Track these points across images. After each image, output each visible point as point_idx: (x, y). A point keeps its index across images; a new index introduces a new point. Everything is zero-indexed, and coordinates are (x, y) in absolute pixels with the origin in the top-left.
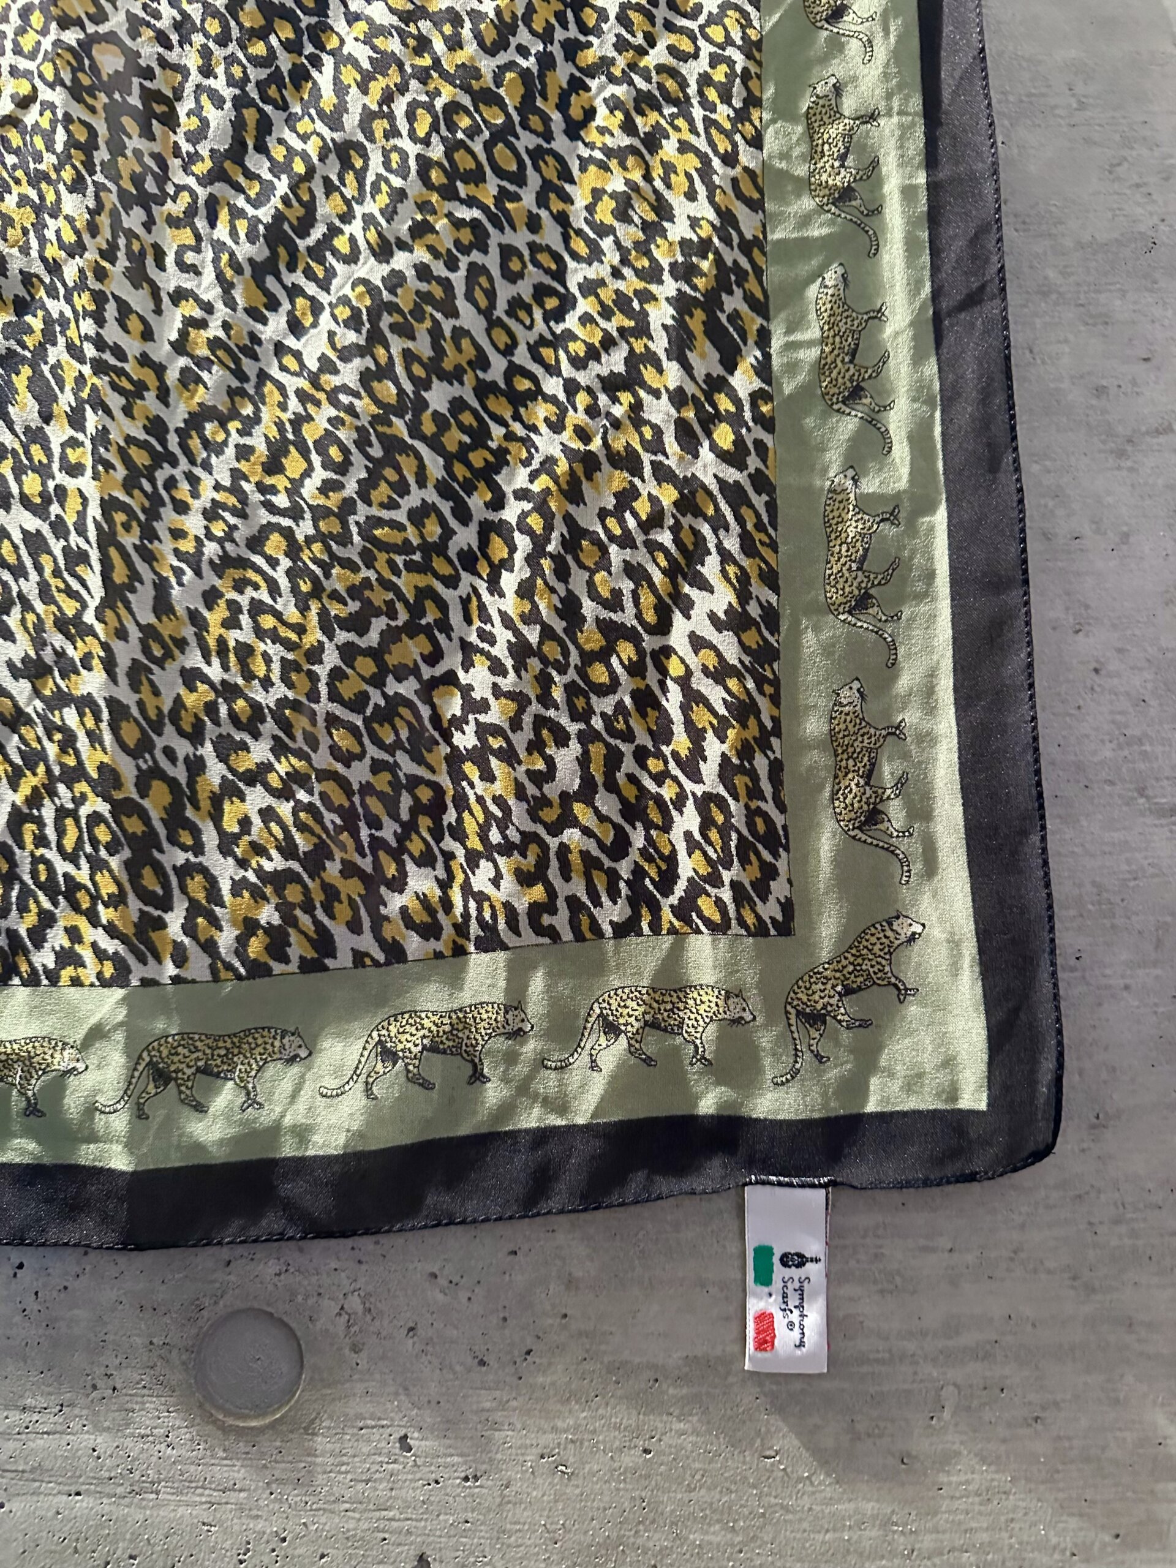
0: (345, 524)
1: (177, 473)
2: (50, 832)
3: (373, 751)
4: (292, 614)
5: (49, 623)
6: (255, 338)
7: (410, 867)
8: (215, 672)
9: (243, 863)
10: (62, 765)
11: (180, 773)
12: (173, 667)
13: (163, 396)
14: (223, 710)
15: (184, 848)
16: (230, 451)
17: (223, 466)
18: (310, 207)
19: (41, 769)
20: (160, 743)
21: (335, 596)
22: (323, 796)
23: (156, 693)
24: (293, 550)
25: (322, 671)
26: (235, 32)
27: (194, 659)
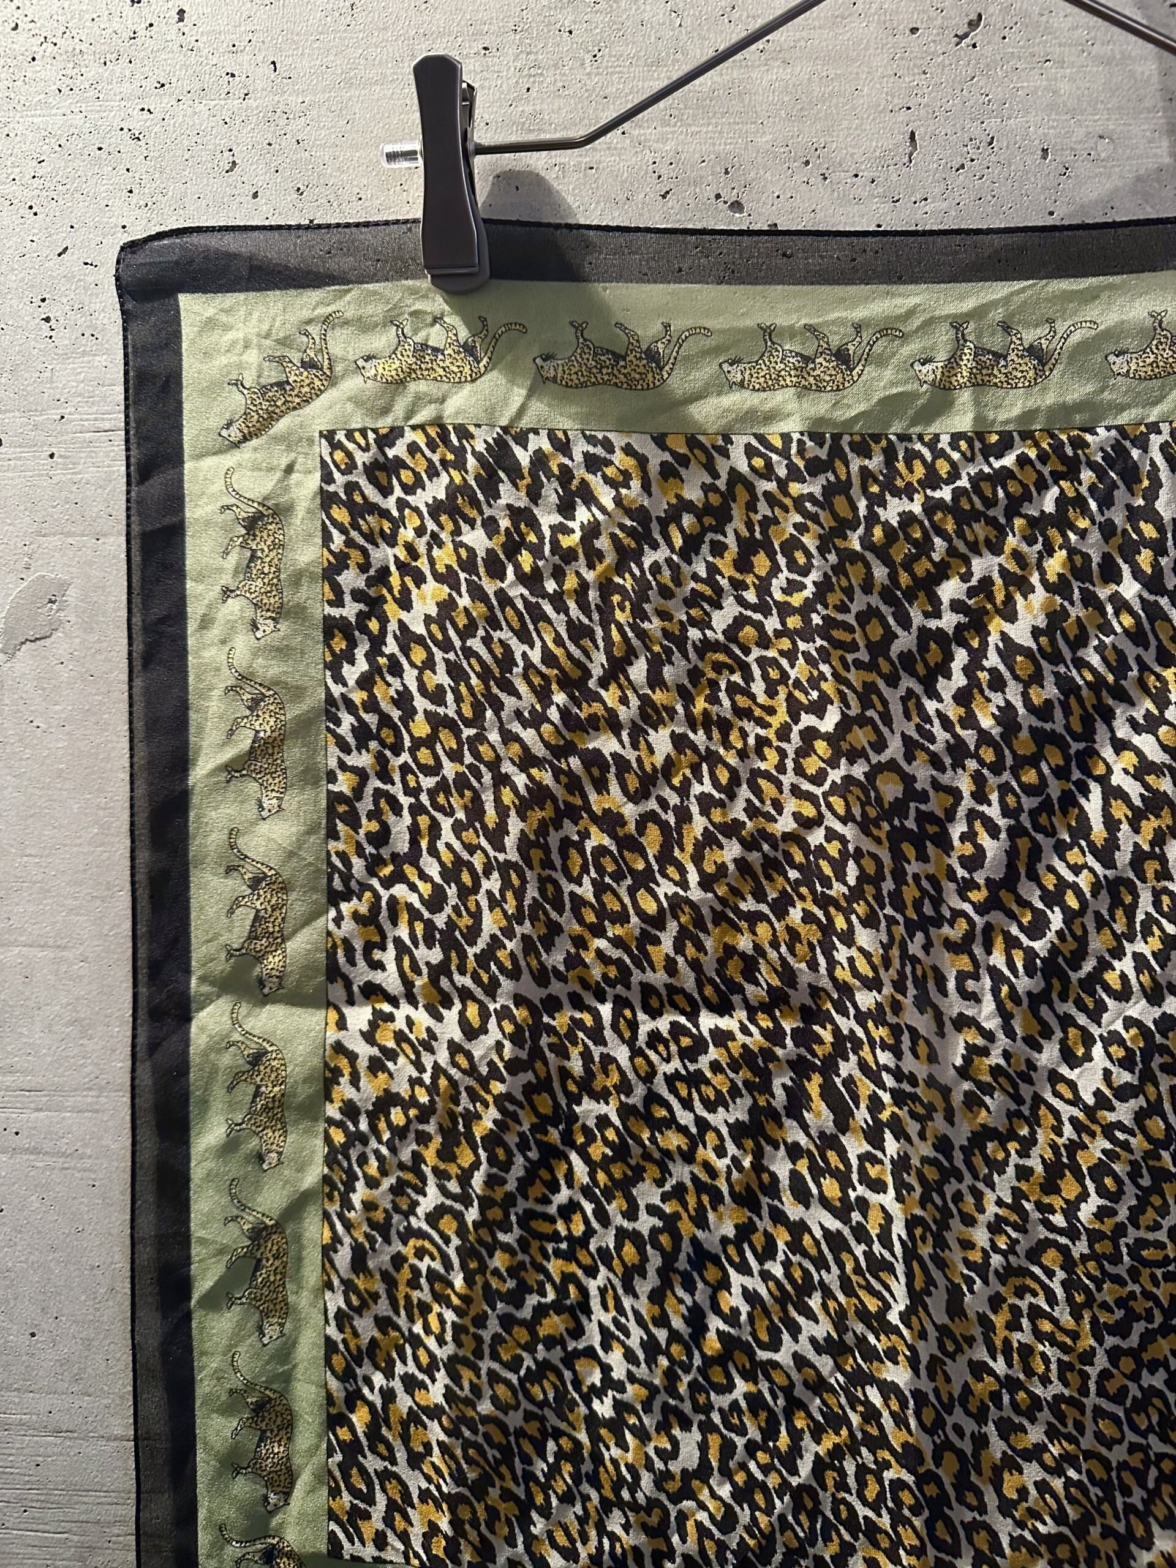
0: (1117, 1247)
1: (963, 1187)
2: (851, 1481)
3: (1131, 1437)
4: (1066, 1319)
5: (851, 1313)
6: (1031, 1065)
7: (1156, 1529)
8: (999, 1366)
9: (1021, 1525)
10: (864, 1432)
11: (967, 1447)
12: (962, 1360)
13: (950, 1118)
14: (1006, 1398)
15: (971, 1508)
16: (1011, 1170)
17: (1005, 1184)
18: (1082, 942)
19: (844, 1432)
20: (950, 1421)
21: (1105, 1306)
22: (1089, 1473)
23: (948, 1380)
24: (1068, 1264)
25: (1093, 1372)
26: (1009, 761)
27: (981, 1353)
